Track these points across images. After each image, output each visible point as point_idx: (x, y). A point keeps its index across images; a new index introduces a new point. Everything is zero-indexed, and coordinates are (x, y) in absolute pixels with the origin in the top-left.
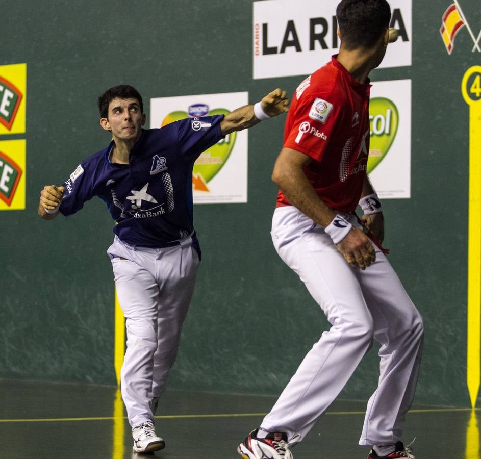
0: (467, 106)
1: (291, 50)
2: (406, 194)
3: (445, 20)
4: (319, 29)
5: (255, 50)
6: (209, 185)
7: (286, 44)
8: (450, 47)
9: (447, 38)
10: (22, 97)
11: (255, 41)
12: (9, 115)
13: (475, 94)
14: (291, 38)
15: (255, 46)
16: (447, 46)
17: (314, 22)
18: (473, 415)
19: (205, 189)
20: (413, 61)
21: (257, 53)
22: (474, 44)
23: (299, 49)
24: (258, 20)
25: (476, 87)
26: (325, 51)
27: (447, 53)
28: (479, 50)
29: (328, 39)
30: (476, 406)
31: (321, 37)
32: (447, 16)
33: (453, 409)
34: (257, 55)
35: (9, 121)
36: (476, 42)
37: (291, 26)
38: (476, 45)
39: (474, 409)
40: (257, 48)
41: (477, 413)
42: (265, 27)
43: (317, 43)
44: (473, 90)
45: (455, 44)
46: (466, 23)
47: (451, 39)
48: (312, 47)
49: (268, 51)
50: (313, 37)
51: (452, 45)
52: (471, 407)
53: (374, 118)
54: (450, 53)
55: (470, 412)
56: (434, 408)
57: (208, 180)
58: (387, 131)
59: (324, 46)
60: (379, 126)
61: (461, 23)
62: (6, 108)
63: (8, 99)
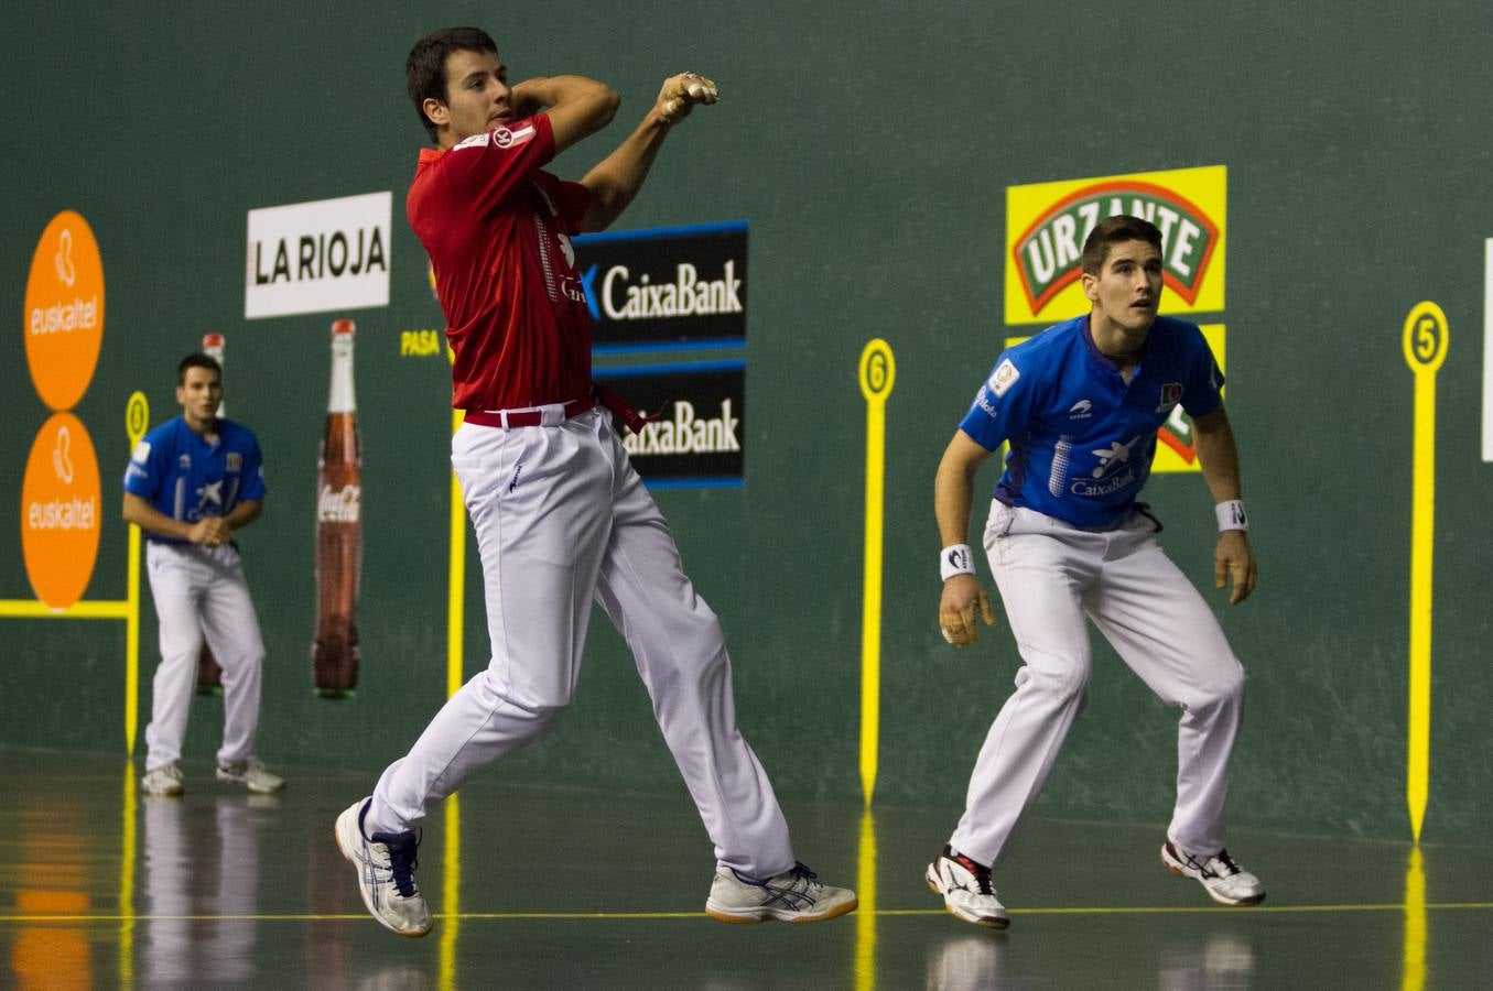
10: (1217, 235)
12: (1191, 273)
35: (1190, 286)
62: (1185, 259)
63: (1190, 240)
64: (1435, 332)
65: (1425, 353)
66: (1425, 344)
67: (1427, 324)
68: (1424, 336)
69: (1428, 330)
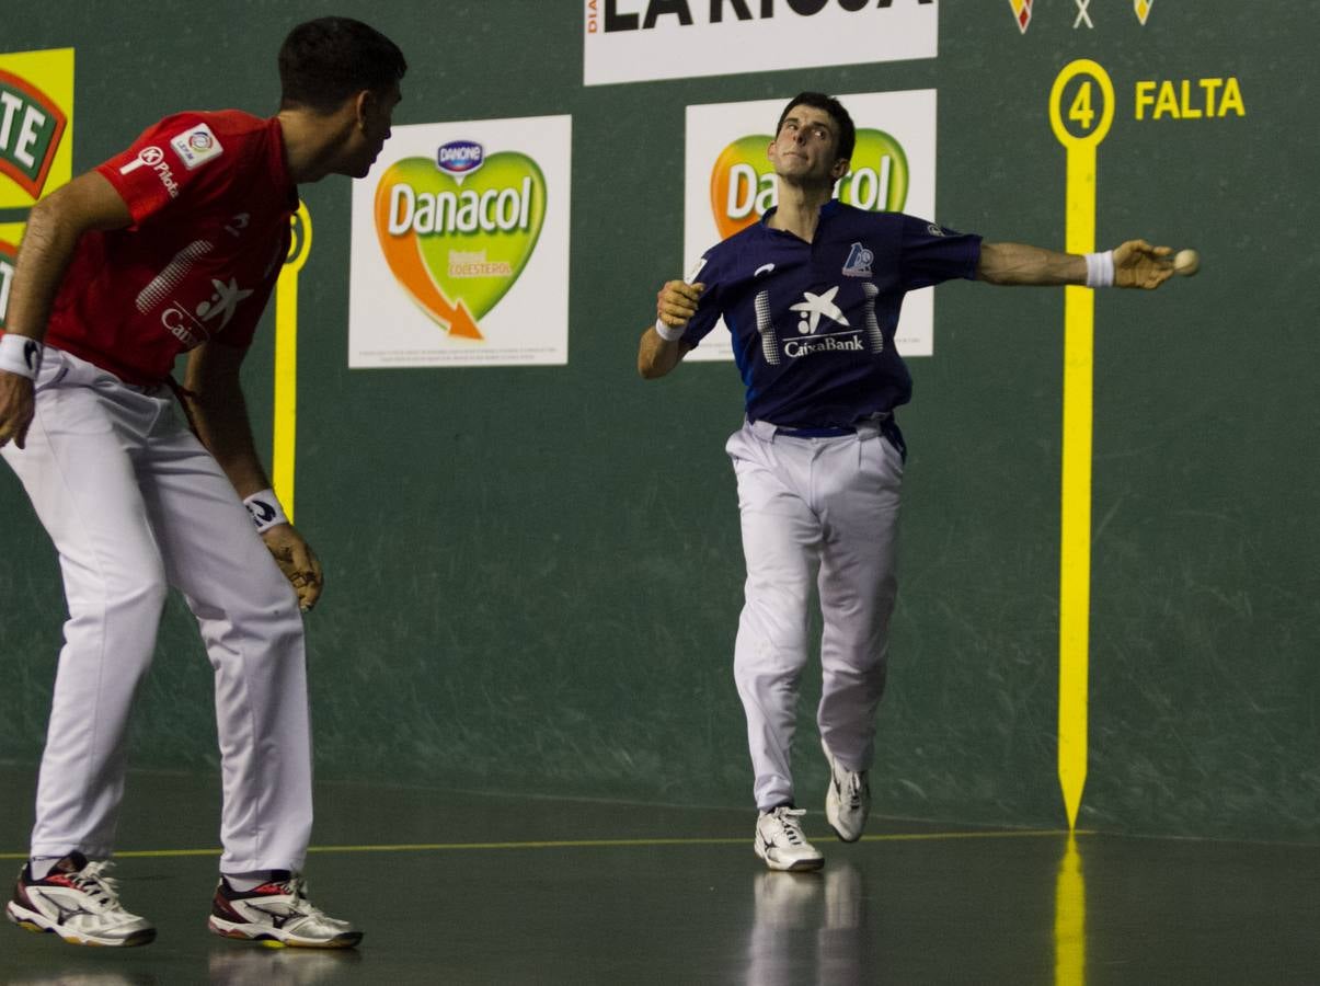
0: (1063, 150)
1: (667, 21)
2: (926, 347)
5: (587, 21)
6: (482, 325)
7: (657, 6)
8: (1023, 16)
10: (65, 123)
12: (35, 164)
13: (1079, 122)
15: (588, 11)
16: (1017, 15)
18: (1072, 845)
19: (473, 334)
20: (940, 48)
21: (593, 27)
22: (1077, 10)
23: (686, 19)
25: (1080, 108)
26: (746, 23)
27: (1017, 28)
28: (1090, 25)
30: (1079, 824)
33: (1026, 830)
34: (591, 31)
35: (35, 180)
36: (1083, 7)
38: (1083, 13)
39: (1072, 832)
40: (592, 16)
41: (1079, 839)
43: (727, 6)
44: (1074, 114)
45: (1033, 11)
48: (716, 15)
49: (618, 22)
51: (1029, 12)
52: (1067, 827)
53: (853, 175)
54: (1023, 31)
55: (1065, 838)
56: (1001, 829)
57: (481, 314)
58: (882, 205)
59: (743, 13)
60: (864, 196)
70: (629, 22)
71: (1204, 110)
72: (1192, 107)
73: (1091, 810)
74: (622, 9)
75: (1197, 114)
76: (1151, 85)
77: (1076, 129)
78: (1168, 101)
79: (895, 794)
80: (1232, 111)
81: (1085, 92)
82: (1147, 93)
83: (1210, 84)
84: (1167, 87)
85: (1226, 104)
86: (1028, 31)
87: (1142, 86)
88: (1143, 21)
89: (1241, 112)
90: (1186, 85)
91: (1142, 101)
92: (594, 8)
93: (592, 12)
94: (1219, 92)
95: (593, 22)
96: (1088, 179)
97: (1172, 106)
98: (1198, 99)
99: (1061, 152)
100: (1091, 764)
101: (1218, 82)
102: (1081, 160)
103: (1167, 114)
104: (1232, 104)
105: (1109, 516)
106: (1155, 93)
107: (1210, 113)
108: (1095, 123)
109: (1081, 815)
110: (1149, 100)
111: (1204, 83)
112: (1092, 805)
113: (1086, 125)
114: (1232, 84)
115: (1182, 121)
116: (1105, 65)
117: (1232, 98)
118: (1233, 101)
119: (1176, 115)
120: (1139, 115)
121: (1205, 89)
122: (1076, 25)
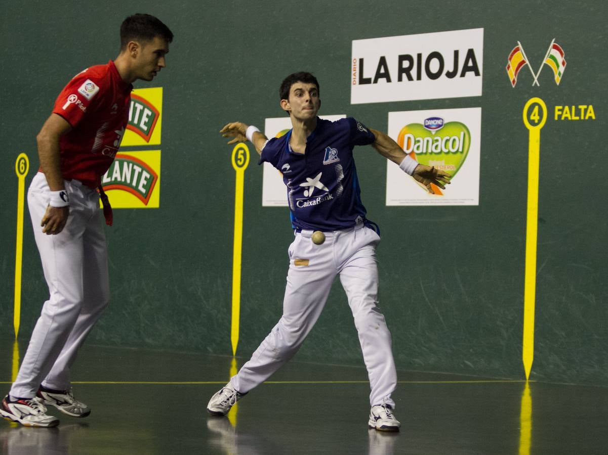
0: (527, 131)
1: (382, 81)
2: (476, 202)
3: (510, 59)
4: (406, 64)
5: (352, 80)
7: (378, 75)
8: (514, 81)
9: (512, 74)
10: (159, 115)
11: (353, 72)
12: (147, 129)
13: (534, 120)
14: (382, 71)
15: (353, 77)
16: (512, 81)
17: (402, 58)
18: (527, 386)
20: (483, 92)
22: (534, 79)
23: (389, 80)
24: (356, 55)
25: (534, 115)
26: (411, 82)
27: (511, 86)
28: (538, 85)
29: (414, 72)
30: (530, 378)
31: (407, 71)
32: (512, 56)
33: (512, 380)
34: (354, 84)
35: (147, 135)
36: (536, 78)
37: (383, 61)
38: (536, 81)
39: (527, 381)
40: (355, 78)
41: (530, 384)
42: (361, 61)
43: (404, 76)
44: (532, 118)
45: (518, 79)
46: (527, 62)
47: (515, 75)
48: (400, 79)
49: (364, 81)
50: (401, 70)
51: (516, 80)
52: (525, 379)
53: (450, 138)
54: (514, 87)
55: (524, 384)
56: (495, 380)
58: (460, 150)
59: (410, 78)
60: (455, 146)
61: (523, 62)
62: (145, 124)
63: (147, 116)
64: (244, 155)
65: (240, 163)
66: (240, 160)
67: (241, 152)
68: (240, 156)
69: (241, 154)
70: (368, 81)
71: (580, 116)
72: (576, 115)
73: (535, 373)
74: (365, 76)
75: (577, 118)
76: (561, 107)
77: (533, 123)
78: (567, 113)
79: (462, 366)
80: (590, 118)
81: (536, 109)
82: (559, 110)
83: (582, 107)
84: (567, 108)
85: (588, 115)
86: (515, 87)
87: (557, 108)
88: (558, 84)
89: (594, 118)
90: (573, 108)
91: (557, 113)
92: (355, 76)
93: (354, 77)
94: (586, 110)
95: (354, 81)
96: (537, 142)
97: (568, 115)
98: (578, 113)
99: (527, 132)
100: (535, 356)
101: (585, 107)
102: (534, 135)
103: (566, 118)
104: (590, 115)
105: (544, 265)
106: (562, 110)
107: (582, 118)
108: (540, 121)
109: (531, 376)
110: (560, 113)
111: (580, 107)
112: (535, 371)
113: (536, 121)
114: (591, 107)
115: (572, 121)
116: (543, 100)
117: (590, 112)
118: (591, 114)
119: (570, 118)
120: (556, 118)
121: (580, 109)
122: (533, 85)
